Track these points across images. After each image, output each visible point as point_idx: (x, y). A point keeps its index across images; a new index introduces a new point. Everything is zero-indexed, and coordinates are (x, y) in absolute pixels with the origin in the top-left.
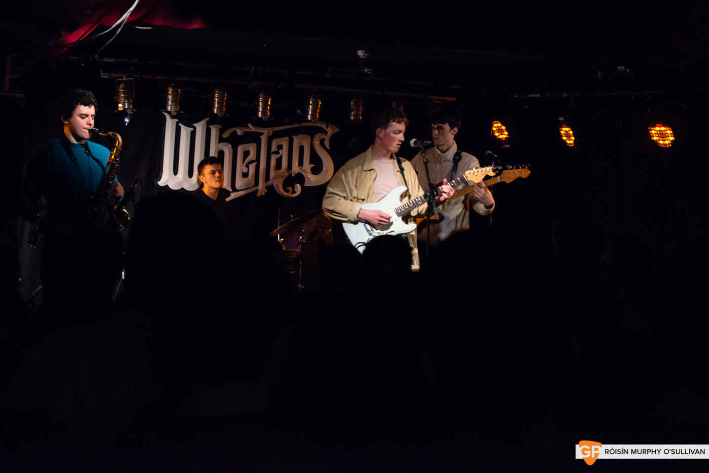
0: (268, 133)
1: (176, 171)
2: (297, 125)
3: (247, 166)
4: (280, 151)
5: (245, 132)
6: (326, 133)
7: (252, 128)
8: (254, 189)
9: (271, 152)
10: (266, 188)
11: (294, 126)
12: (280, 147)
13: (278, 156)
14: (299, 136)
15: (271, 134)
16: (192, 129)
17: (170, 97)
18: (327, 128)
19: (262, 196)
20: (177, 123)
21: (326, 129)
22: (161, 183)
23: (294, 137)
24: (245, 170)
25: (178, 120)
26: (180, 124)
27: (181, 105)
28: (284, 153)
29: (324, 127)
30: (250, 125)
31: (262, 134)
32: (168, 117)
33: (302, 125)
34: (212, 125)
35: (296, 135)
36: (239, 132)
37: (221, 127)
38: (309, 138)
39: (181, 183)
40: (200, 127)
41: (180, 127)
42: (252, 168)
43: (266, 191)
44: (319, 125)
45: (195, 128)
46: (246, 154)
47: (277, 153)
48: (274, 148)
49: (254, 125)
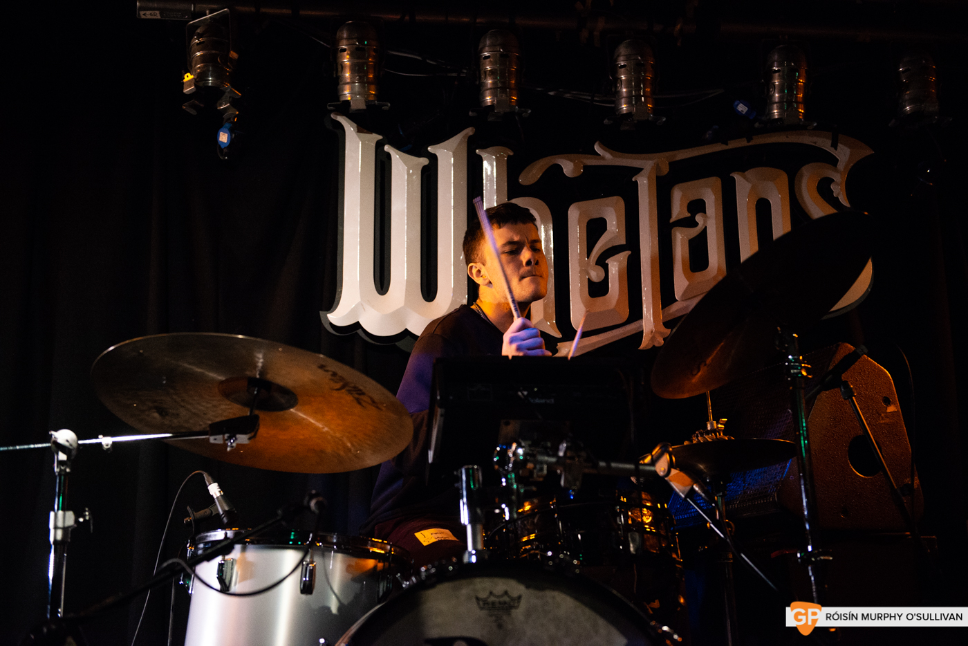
0: (657, 167)
1: (382, 281)
2: (742, 143)
3: (602, 262)
4: (699, 218)
5: (585, 167)
6: (833, 161)
7: (605, 156)
8: (630, 329)
9: (672, 220)
10: (667, 324)
11: (733, 144)
12: (697, 206)
13: (694, 232)
14: (749, 173)
15: (665, 170)
16: (424, 161)
17: (346, 60)
18: (835, 146)
19: (654, 349)
20: (379, 146)
21: (831, 150)
22: (338, 317)
23: (737, 177)
24: (596, 275)
25: (380, 137)
26: (387, 148)
27: (379, 82)
28: (711, 222)
29: (825, 143)
30: (597, 148)
31: (638, 171)
32: (350, 129)
33: (759, 140)
34: (483, 147)
35: (742, 169)
36: (568, 168)
37: (511, 153)
38: (784, 177)
39: (397, 315)
40: (448, 158)
41: (389, 156)
42: (615, 266)
43: (668, 332)
44: (807, 139)
45: (433, 159)
46: (595, 228)
47: (689, 223)
48: (678, 210)
49: (609, 145)
